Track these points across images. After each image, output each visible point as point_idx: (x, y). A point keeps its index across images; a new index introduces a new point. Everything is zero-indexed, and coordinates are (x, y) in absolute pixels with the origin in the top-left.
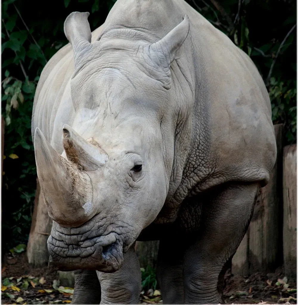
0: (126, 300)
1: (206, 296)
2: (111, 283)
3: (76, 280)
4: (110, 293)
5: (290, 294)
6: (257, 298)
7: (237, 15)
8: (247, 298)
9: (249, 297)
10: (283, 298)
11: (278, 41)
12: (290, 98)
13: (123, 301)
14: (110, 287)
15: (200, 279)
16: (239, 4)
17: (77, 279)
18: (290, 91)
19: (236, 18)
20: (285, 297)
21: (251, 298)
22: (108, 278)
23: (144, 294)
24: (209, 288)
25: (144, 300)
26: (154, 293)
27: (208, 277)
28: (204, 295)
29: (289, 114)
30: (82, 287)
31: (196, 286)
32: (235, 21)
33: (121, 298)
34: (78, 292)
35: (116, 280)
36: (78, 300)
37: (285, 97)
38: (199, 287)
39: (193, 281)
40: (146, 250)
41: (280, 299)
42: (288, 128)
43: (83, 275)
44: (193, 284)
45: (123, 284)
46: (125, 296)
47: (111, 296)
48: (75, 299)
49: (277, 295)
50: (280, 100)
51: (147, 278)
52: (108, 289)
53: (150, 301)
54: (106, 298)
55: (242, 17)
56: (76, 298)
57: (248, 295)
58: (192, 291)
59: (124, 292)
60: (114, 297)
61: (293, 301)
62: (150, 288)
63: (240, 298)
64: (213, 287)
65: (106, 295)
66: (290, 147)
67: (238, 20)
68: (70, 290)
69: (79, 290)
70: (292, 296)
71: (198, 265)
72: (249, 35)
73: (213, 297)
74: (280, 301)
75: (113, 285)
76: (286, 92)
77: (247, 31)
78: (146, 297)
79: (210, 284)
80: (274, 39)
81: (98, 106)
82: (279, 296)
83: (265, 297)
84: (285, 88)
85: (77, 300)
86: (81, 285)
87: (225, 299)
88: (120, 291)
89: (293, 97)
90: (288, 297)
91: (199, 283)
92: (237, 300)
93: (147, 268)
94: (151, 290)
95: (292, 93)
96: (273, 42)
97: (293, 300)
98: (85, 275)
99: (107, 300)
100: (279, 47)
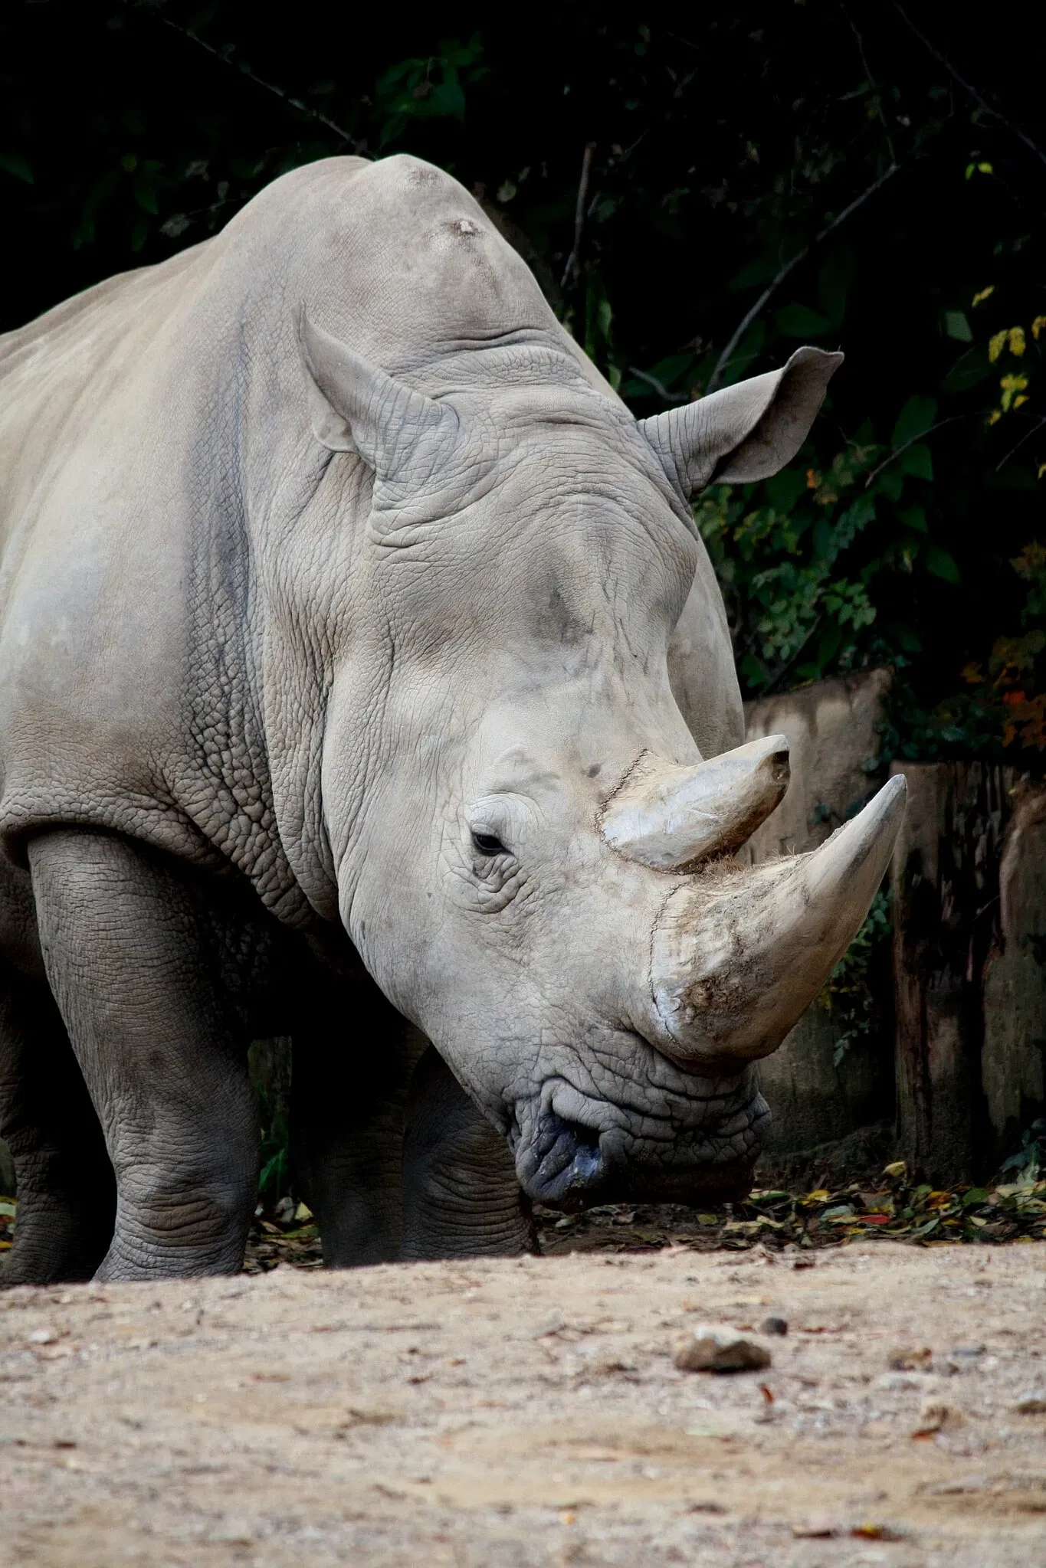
0: (209, 1239)
1: (482, 1221)
2: (162, 1178)
3: (20, 1177)
4: (156, 1213)
5: (760, 1209)
6: (649, 1222)
7: (572, 257)
8: (615, 1223)
9: (622, 1219)
10: (735, 1220)
11: (710, 346)
12: (754, 540)
13: (195, 1242)
14: (155, 1189)
15: (471, 1161)
16: (579, 220)
17: (24, 1170)
18: (753, 516)
19: (567, 268)
20: (741, 1220)
21: (629, 1224)
22: (151, 1160)
23: (263, 1214)
24: (496, 1193)
25: (262, 1236)
26: (295, 1212)
27: (495, 1156)
28: (476, 1218)
29: (751, 596)
30: (44, 1197)
31: (452, 1184)
32: (564, 279)
33: (192, 1233)
34: (30, 1215)
35: (181, 1166)
36: (35, 1243)
37: (737, 537)
38: (461, 1189)
39: (441, 1166)
40: (269, 1065)
41: (725, 1224)
42: (749, 641)
43: (44, 1155)
44: (440, 1178)
45: (200, 1184)
46: (203, 1225)
47: (159, 1222)
48: (23, 1241)
49: (717, 1213)
50: (722, 545)
51: (274, 1160)
52: (148, 1196)
53: (284, 1239)
54: (138, 1227)
55: (587, 265)
56: (25, 1235)
57: (618, 1214)
58: (433, 1203)
59: (206, 1212)
60: (167, 1225)
61: (771, 1232)
62: (284, 1195)
63: (590, 1222)
64: (509, 1193)
65: (140, 1218)
66: (755, 709)
67: (576, 273)
68: (6, 1205)
69: (32, 1208)
70: (768, 1215)
71: (465, 1112)
72: (613, 323)
73: (504, 1225)
74: (727, 1232)
75: (168, 1184)
76: (740, 522)
77: (607, 311)
78: (269, 1226)
79: (499, 1179)
80: (699, 341)
81: (588, 632)
82: (720, 1216)
83: (675, 1220)
84: (738, 508)
85: (30, 1242)
86: (40, 1191)
87: (541, 1229)
88: (189, 1207)
89: (763, 536)
90: (754, 1218)
91: (462, 1175)
92: (579, 1231)
93: (273, 1126)
94: (287, 1202)
95: (759, 524)
96: (694, 349)
97: (771, 1227)
98: (48, 1155)
99: (141, 1238)
100: (715, 365)
